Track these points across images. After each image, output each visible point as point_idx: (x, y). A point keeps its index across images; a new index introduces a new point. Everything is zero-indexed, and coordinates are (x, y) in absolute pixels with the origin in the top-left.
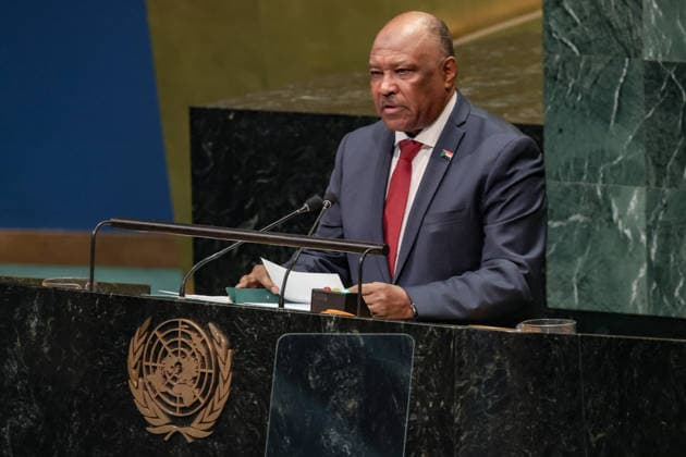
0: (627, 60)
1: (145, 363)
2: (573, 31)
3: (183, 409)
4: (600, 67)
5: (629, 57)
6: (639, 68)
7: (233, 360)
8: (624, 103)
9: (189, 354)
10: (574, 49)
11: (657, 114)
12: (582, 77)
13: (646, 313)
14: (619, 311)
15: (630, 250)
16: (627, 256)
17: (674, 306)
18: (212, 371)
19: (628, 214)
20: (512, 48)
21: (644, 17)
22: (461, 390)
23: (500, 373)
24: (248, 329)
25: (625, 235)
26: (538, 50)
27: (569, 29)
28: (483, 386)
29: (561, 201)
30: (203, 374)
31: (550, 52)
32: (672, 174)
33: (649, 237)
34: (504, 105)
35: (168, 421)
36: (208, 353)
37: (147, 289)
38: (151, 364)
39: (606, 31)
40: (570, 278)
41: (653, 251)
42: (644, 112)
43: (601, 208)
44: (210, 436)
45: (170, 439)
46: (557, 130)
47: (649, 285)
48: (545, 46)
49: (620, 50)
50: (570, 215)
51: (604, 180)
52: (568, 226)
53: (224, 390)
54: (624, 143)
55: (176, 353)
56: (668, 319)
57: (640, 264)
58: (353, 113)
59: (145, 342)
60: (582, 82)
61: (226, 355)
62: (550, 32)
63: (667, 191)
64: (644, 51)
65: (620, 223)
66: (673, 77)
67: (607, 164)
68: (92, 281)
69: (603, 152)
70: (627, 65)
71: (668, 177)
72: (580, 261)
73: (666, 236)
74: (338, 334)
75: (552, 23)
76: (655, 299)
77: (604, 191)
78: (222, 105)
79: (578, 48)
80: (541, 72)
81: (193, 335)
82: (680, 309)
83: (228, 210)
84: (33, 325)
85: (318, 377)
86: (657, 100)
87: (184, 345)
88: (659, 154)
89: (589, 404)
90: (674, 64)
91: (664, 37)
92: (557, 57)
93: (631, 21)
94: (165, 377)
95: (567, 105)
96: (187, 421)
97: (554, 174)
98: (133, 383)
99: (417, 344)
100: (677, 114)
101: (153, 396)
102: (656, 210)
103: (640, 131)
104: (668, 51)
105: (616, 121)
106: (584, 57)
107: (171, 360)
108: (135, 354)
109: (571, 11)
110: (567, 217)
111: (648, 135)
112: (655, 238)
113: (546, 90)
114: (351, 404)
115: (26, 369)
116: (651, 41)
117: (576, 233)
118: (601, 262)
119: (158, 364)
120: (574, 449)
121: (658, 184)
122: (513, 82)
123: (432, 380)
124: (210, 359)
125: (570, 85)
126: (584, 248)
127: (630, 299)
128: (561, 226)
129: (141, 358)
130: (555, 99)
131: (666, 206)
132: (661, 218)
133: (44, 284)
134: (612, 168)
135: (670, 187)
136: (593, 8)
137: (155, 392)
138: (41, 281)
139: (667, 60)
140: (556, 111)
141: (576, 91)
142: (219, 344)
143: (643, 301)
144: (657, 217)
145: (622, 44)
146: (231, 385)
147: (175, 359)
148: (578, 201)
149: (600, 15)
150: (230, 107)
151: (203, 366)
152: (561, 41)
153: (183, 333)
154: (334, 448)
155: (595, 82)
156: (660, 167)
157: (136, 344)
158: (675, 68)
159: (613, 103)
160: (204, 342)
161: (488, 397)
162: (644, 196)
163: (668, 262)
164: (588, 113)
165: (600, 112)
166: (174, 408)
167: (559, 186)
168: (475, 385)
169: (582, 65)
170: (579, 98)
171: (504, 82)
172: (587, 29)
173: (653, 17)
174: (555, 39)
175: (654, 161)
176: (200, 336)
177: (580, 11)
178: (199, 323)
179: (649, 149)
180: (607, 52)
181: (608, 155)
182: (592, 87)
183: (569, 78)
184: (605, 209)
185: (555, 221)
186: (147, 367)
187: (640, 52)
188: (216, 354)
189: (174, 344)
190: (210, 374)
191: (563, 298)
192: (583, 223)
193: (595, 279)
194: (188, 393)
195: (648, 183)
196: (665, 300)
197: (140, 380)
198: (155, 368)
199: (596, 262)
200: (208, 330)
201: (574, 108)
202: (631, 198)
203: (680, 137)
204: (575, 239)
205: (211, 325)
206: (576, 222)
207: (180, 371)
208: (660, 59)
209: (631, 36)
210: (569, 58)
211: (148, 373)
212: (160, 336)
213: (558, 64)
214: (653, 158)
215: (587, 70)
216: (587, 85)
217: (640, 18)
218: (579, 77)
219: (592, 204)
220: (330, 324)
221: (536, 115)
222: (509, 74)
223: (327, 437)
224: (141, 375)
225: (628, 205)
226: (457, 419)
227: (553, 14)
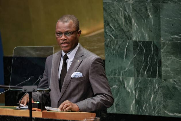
0: (128, 40)
2: (113, 32)
4: (121, 43)
5: (129, 39)
6: (131, 43)
8: (127, 53)
10: (113, 37)
11: (137, 56)
12: (115, 46)
13: (135, 114)
14: (127, 113)
15: (130, 95)
16: (129, 97)
17: (143, 112)
19: (129, 85)
21: (133, 28)
25: (129, 91)
27: (111, 32)
29: (110, 82)
31: (106, 39)
32: (142, 73)
33: (136, 92)
39: (122, 32)
41: (137, 96)
42: (133, 55)
43: (122, 83)
46: (108, 61)
47: (136, 106)
48: (105, 37)
49: (126, 37)
50: (113, 86)
51: (122, 75)
52: (113, 89)
54: (128, 64)
56: (141, 116)
57: (133, 100)
60: (115, 47)
62: (106, 33)
63: (140, 78)
64: (133, 38)
65: (127, 88)
66: (141, 45)
67: (123, 71)
70: (128, 42)
71: (140, 74)
72: (116, 99)
73: (140, 91)
75: (107, 30)
76: (137, 110)
77: (123, 79)
79: (114, 37)
82: (145, 112)
86: (137, 52)
88: (138, 67)
90: (141, 41)
91: (138, 33)
92: (108, 40)
93: (129, 29)
95: (111, 54)
97: (108, 74)
100: (143, 56)
102: (137, 84)
103: (132, 61)
104: (140, 38)
105: (126, 58)
106: (116, 40)
109: (112, 27)
111: (134, 62)
112: (137, 92)
113: (105, 50)
116: (135, 35)
117: (115, 91)
118: (122, 99)
121: (138, 76)
125: (112, 48)
126: (117, 95)
127: (130, 110)
130: (108, 52)
131: (140, 82)
132: (139, 86)
134: (125, 72)
136: (118, 25)
139: (139, 40)
140: (108, 56)
141: (114, 50)
143: (134, 110)
144: (138, 86)
145: (127, 36)
148: (115, 82)
149: (120, 27)
150: (15, 56)
152: (110, 35)
155: (119, 47)
156: (138, 71)
158: (142, 42)
159: (124, 53)
162: (134, 80)
163: (141, 99)
164: (117, 56)
165: (121, 55)
167: (110, 77)
169: (115, 42)
170: (115, 52)
172: (116, 32)
173: (135, 28)
174: (107, 35)
177: (114, 26)
179: (135, 66)
180: (122, 38)
181: (123, 68)
182: (118, 48)
183: (112, 46)
184: (123, 84)
187: (132, 38)
191: (112, 110)
192: (117, 88)
193: (120, 104)
195: (135, 76)
196: (140, 110)
199: (120, 99)
201: (113, 55)
202: (130, 81)
203: (144, 62)
204: (115, 93)
206: (115, 88)
208: (137, 40)
209: (129, 33)
210: (112, 40)
213: (109, 42)
214: (136, 69)
215: (117, 43)
216: (117, 48)
217: (132, 28)
218: (115, 45)
219: (119, 82)
225: (129, 83)
227: (107, 27)
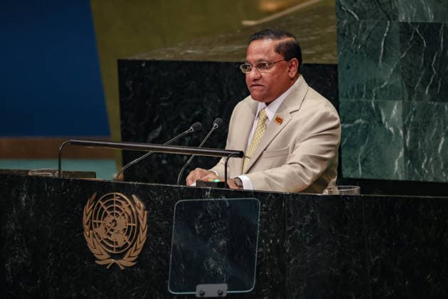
0: (389, 22)
1: (93, 221)
2: (355, 5)
3: (118, 249)
4: (372, 27)
5: (390, 20)
6: (396, 27)
7: (148, 218)
8: (387, 49)
9: (120, 214)
10: (356, 16)
11: (408, 56)
12: (361, 34)
13: (404, 179)
14: (387, 178)
15: (393, 140)
16: (391, 144)
17: (422, 175)
18: (135, 225)
19: (391, 118)
20: (317, 16)
22: (290, 232)
23: (314, 221)
24: (157, 198)
25: (390, 131)
26: (333, 17)
27: (352, 4)
28: (303, 229)
29: (350, 111)
30: (129, 227)
31: (340, 18)
32: (418, 92)
33: (405, 133)
34: (313, 52)
35: (108, 256)
36: (133, 214)
37: (94, 174)
38: (97, 221)
39: (375, 4)
40: (356, 159)
41: (408, 140)
42: (400, 54)
43: (375, 115)
44: (135, 265)
45: (110, 268)
46: (345, 67)
47: (406, 162)
48: (337, 14)
49: (385, 16)
50: (355, 120)
51: (376, 97)
52: (354, 127)
53: (142, 237)
54: (388, 74)
55: (112, 214)
56: (418, 183)
57: (399, 149)
58: (219, 60)
59: (93, 208)
60: (361, 37)
61: (144, 215)
62: (340, 6)
63: (415, 103)
64: (400, 17)
65: (387, 123)
66: (418, 31)
67: (378, 88)
68: (60, 170)
69: (375, 79)
70: (388, 25)
71: (416, 94)
72: (362, 148)
73: (415, 131)
74: (212, 199)
75: (342, 1)
76: (409, 170)
77: (376, 104)
78: (137, 57)
79: (358, 15)
80: (335, 31)
81: (123, 202)
82: (425, 177)
83: (142, 123)
84: (23, 199)
85: (201, 226)
86: (408, 47)
87: (117, 209)
88: (410, 79)
89: (370, 238)
90: (417, 24)
91: (411, 7)
92: (345, 22)
94: (106, 229)
95: (352, 52)
96: (121, 256)
97: (344, 94)
98: (86, 233)
99: (262, 204)
100: (421, 54)
101: (99, 241)
102: (408, 115)
103: (397, 66)
104: (414, 16)
105: (383, 61)
106: (362, 21)
107: (109, 219)
108: (87, 215)
110: (353, 121)
111: (403, 69)
112: (409, 132)
113: (338, 42)
114: (222, 243)
115: (19, 227)
116: (403, 10)
117: (359, 131)
118: (375, 148)
119: (101, 222)
120: (361, 266)
121: (410, 99)
122: (318, 37)
123: (272, 227)
124: (134, 217)
125: (354, 39)
126: (364, 140)
127: (394, 170)
128: (350, 127)
129: (91, 218)
130: (344, 48)
131: (415, 112)
132: (412, 120)
133: (30, 174)
134: (381, 89)
135: (417, 100)
137: (100, 239)
138: (27, 171)
139: (413, 21)
140: (345, 56)
141: (357, 42)
142: (139, 208)
143: (402, 172)
144: (410, 118)
145: (385, 12)
146: (148, 233)
147: (112, 218)
148: (360, 111)
150: (143, 58)
151: (130, 222)
152: (347, 11)
153: (117, 201)
154: (212, 270)
155: (369, 37)
156: (411, 88)
157: (88, 209)
158: (418, 26)
159: (380, 49)
160: (130, 206)
161: (307, 236)
162: (401, 108)
163: (417, 146)
164: (365, 55)
165: (373, 54)
166: (112, 249)
167: (348, 102)
168: (299, 229)
169: (360, 26)
170: (359, 47)
171: (313, 38)
172: (363, 4)
174: (343, 10)
175: (407, 85)
176: (127, 203)
178: (126, 195)
179: (403, 78)
180: (375, 18)
181: (378, 82)
182: (367, 39)
183: (353, 34)
184: (377, 115)
185: (346, 123)
186: (95, 223)
187: (397, 17)
188: (137, 214)
189: (111, 209)
190: (134, 227)
191: (352, 171)
192: (364, 125)
193: (373, 159)
194: (120, 239)
196: (416, 170)
197: (91, 232)
198: (100, 224)
199: (372, 149)
200: (132, 199)
201: (356, 53)
202: (392, 109)
203: (422, 69)
204: (359, 135)
205: (133, 196)
206: (359, 124)
207: (116, 225)
208: (409, 21)
209: (391, 7)
210: (353, 22)
211: (96, 227)
212: (102, 204)
213: (345, 26)
214: (406, 82)
215: (364, 29)
216: (364, 38)
218: (359, 32)
219: (369, 112)
220: (208, 193)
221: (333, 58)
222: (316, 33)
223: (207, 263)
224: (91, 228)
225: (391, 112)
226: (287, 250)
